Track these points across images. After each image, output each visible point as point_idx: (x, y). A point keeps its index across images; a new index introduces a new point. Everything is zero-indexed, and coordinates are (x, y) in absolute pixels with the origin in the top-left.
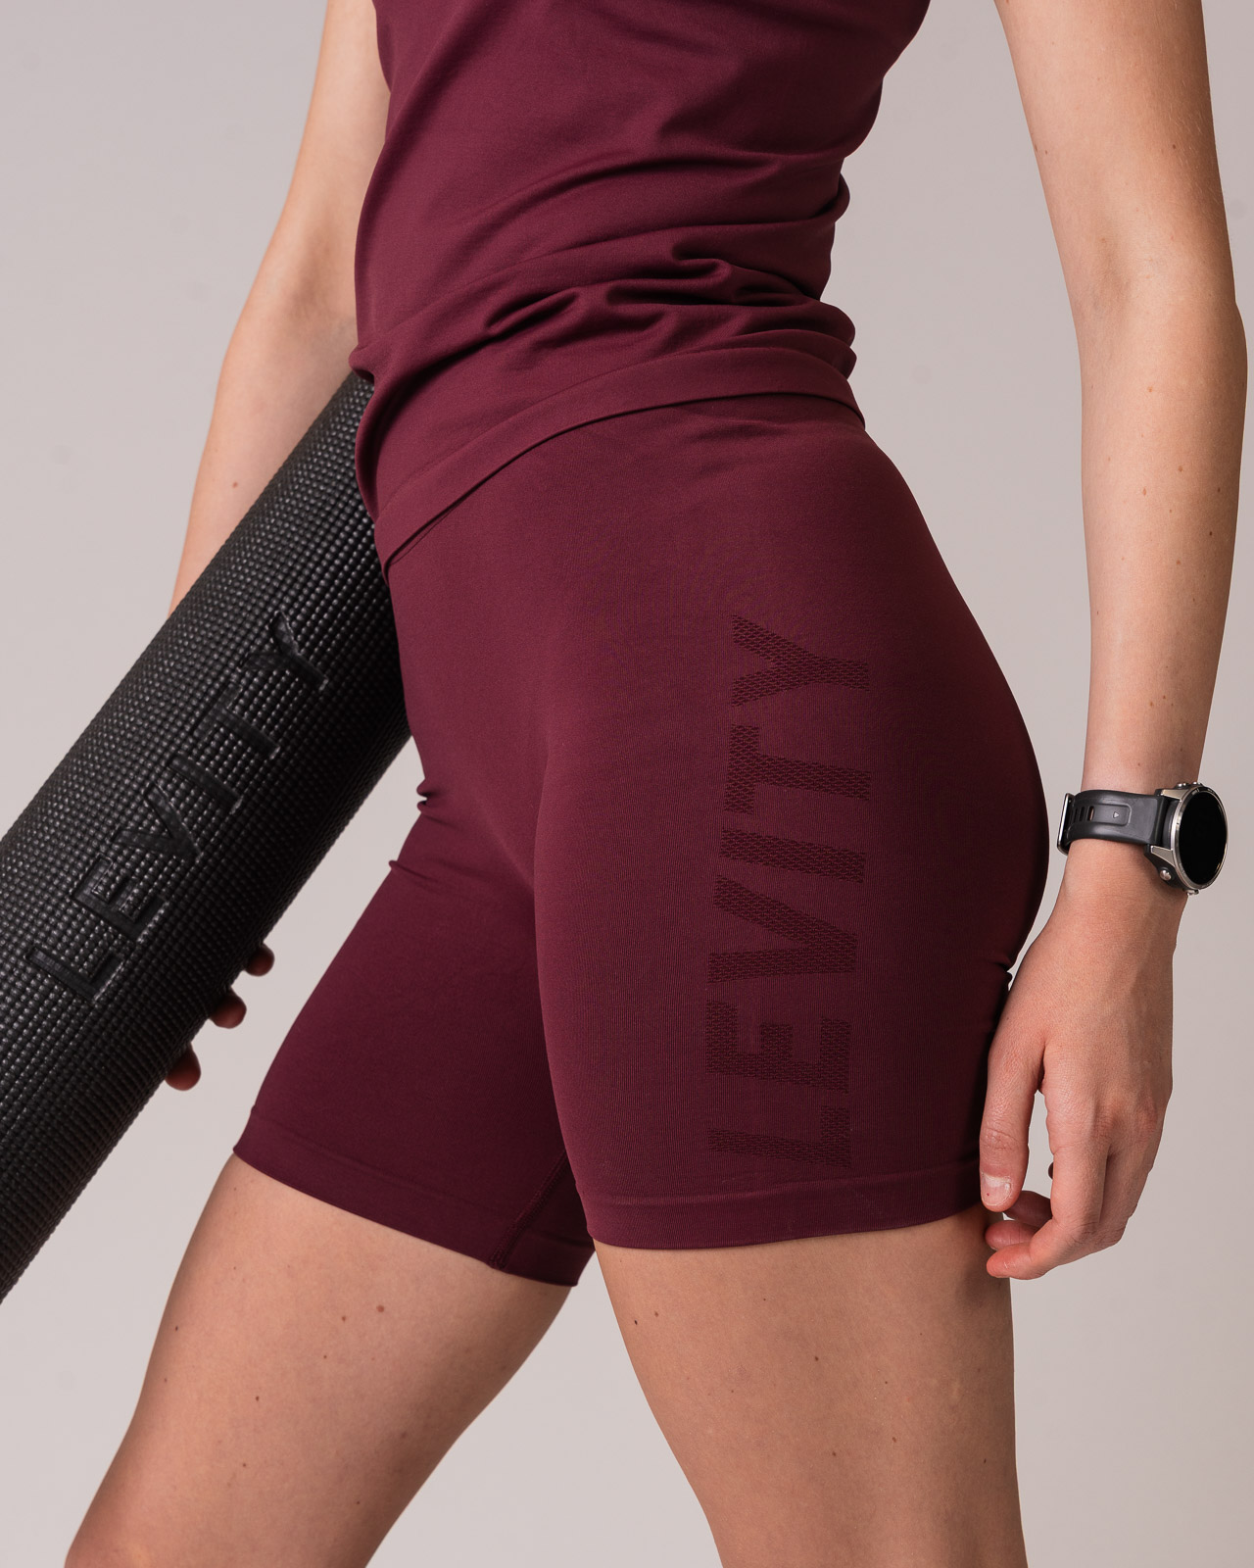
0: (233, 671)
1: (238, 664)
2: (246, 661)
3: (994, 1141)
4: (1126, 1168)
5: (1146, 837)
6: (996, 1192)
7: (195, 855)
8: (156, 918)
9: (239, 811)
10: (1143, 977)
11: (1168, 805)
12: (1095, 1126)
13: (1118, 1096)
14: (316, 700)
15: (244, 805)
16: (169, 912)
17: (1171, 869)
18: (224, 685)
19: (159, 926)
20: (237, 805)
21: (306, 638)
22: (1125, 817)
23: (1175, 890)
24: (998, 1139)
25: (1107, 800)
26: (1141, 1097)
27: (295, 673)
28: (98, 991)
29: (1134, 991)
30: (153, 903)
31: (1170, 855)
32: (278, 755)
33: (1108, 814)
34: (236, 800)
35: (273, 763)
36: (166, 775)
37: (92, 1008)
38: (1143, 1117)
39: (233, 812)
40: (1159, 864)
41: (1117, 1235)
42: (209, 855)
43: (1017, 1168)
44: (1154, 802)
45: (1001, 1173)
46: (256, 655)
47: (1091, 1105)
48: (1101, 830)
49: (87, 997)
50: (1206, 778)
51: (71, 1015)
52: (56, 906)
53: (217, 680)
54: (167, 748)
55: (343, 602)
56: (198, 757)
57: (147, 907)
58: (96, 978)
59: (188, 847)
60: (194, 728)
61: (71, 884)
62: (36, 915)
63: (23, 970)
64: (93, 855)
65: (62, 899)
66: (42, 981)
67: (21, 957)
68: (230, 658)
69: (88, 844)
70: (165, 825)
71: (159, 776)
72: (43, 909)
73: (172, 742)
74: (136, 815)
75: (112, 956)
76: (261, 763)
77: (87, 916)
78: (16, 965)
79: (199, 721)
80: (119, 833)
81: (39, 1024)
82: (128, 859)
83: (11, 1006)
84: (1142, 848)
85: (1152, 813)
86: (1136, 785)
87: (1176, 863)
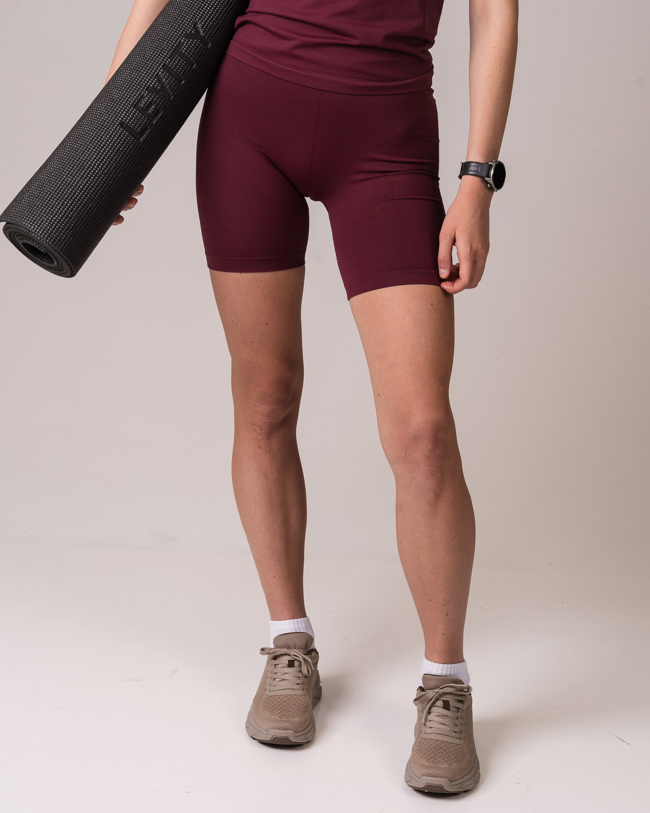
0: (182, 39)
1: (183, 37)
2: (187, 36)
3: (442, 259)
4: (479, 265)
5: (484, 176)
6: (444, 273)
7: (170, 97)
8: (159, 116)
9: (184, 84)
10: (482, 213)
11: (491, 166)
12: (470, 252)
13: (477, 245)
14: (207, 50)
15: (185, 82)
16: (163, 114)
17: (490, 184)
18: (180, 43)
19: (160, 119)
20: (183, 82)
21: (205, 30)
22: (478, 169)
23: (491, 190)
24: (443, 258)
25: (473, 164)
26: (483, 246)
27: (202, 41)
28: (141, 138)
29: (480, 217)
30: (159, 111)
31: (490, 180)
32: (196, 67)
33: (472, 168)
34: (182, 80)
35: (194, 69)
36: (161, 71)
37: (140, 143)
38: (483, 250)
39: (193, 68)
40: (487, 183)
42: (174, 97)
43: (449, 264)
44: (487, 165)
45: (444, 268)
46: (189, 34)
47: (469, 246)
48: (470, 173)
49: (138, 140)
50: (500, 159)
51: (134, 145)
52: (129, 110)
53: (177, 41)
54: (162, 62)
55: (216, 19)
56: (172, 66)
57: (156, 112)
58: (141, 134)
59: (169, 94)
60: (170, 56)
61: (133, 103)
62: (123, 113)
63: (119, 129)
64: (140, 95)
65: (131, 108)
66: (125, 133)
67: (118, 125)
68: (181, 35)
69: (138, 91)
70: (162, 86)
71: (160, 71)
72: (124, 110)
73: (163, 60)
74: (153, 83)
75: (146, 127)
76: (190, 69)
77: (138, 114)
78: (117, 127)
79: (172, 54)
80: (148, 88)
81: (125, 147)
82: (151, 96)
83: (116, 140)
84: (482, 178)
85: (486, 167)
86: (481, 161)
87: (492, 182)
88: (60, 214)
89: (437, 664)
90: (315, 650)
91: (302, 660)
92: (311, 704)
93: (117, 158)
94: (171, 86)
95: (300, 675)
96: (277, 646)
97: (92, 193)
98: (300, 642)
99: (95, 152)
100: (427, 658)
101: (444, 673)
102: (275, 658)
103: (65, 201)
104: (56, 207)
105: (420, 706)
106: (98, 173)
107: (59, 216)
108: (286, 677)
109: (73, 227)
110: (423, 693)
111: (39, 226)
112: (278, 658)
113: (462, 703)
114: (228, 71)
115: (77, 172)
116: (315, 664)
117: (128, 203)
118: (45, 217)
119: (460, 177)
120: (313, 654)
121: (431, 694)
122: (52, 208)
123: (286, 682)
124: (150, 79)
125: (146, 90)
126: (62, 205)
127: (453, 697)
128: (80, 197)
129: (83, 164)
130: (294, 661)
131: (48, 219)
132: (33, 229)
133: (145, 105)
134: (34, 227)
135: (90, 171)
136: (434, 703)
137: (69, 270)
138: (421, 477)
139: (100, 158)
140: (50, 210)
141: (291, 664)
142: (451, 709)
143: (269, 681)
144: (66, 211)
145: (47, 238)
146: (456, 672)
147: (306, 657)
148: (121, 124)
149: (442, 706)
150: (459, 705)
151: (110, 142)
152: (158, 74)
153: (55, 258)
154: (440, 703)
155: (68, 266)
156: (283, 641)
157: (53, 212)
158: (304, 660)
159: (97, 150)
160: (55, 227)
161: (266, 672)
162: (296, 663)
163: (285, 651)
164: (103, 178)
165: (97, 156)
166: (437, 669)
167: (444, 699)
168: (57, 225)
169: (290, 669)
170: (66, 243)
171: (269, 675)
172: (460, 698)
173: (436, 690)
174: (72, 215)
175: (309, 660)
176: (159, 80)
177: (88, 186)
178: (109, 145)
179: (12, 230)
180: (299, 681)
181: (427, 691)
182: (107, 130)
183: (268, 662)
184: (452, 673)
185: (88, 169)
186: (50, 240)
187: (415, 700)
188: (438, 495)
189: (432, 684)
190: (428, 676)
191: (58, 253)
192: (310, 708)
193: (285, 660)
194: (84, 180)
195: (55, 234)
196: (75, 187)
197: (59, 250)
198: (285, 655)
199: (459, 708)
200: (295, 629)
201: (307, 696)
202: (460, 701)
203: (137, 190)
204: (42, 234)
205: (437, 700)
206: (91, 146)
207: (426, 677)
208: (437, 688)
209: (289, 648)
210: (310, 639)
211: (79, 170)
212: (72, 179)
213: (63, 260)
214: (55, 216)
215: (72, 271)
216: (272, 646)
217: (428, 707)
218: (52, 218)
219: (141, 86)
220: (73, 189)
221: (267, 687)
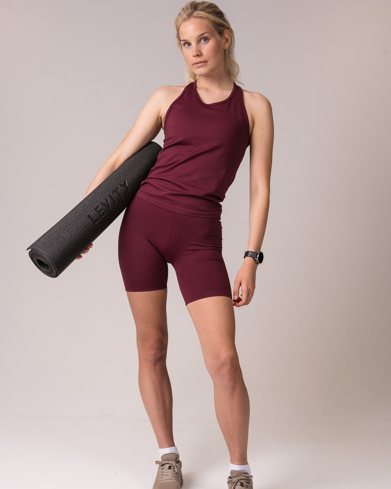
1: (119, 185)
2: (121, 185)
4: (250, 296)
5: (255, 257)
6: (236, 297)
10: (253, 273)
11: (257, 253)
13: (250, 287)
14: (128, 192)
16: (106, 215)
17: (257, 261)
19: (104, 217)
20: (116, 203)
21: (128, 184)
22: (252, 254)
23: (257, 263)
24: (236, 291)
26: (252, 287)
27: (126, 188)
28: (96, 223)
31: (257, 259)
33: (250, 253)
35: (122, 199)
37: (95, 225)
38: (252, 289)
41: (248, 304)
42: (112, 209)
43: (238, 295)
45: (236, 295)
47: (246, 288)
48: (249, 256)
49: (94, 223)
50: (261, 251)
51: (92, 225)
52: (92, 210)
53: (116, 186)
54: (109, 194)
55: (134, 181)
56: (113, 196)
57: (104, 214)
58: (96, 221)
59: (110, 207)
60: (113, 192)
61: (94, 208)
62: (89, 211)
63: (87, 218)
64: (97, 205)
65: (93, 210)
66: (89, 220)
67: (87, 216)
68: (118, 184)
69: (97, 203)
70: (108, 203)
71: (107, 197)
72: (90, 210)
73: (109, 193)
74: (104, 201)
75: (98, 219)
76: (120, 199)
77: (96, 213)
78: (86, 217)
79: (113, 191)
80: (101, 203)
81: (88, 225)
82: (102, 207)
83: (85, 222)
84: (254, 258)
85: (255, 254)
86: (253, 251)
87: (258, 260)
88: (56, 248)
89: (237, 465)
90: (179, 461)
91: (175, 466)
92: (180, 486)
93: (84, 229)
94: (111, 204)
95: (174, 472)
96: (163, 460)
97: (72, 242)
98: (174, 457)
99: (75, 225)
100: (231, 463)
101: (240, 469)
102: (162, 465)
103: (60, 243)
104: (55, 245)
105: (230, 485)
106: (75, 234)
107: (56, 249)
108: (168, 474)
109: (61, 255)
110: (231, 479)
111: (46, 252)
112: (164, 466)
113: (249, 484)
114: (136, 203)
115: (66, 232)
116: (181, 467)
117: (85, 250)
118: (50, 249)
119: (244, 257)
120: (179, 463)
121: (234, 480)
122: (53, 245)
123: (168, 476)
124: (103, 200)
125: (101, 204)
126: (58, 245)
127: (244, 481)
128: (66, 243)
129: (69, 229)
130: (171, 466)
131: (51, 250)
132: (44, 253)
133: (99, 210)
134: (44, 252)
135: (72, 233)
136: (236, 484)
137: (56, 273)
138: (226, 381)
139: (77, 228)
140: (52, 246)
141: (170, 468)
142: (244, 486)
143: (160, 476)
144: (59, 248)
145: (49, 258)
146: (245, 469)
147: (177, 464)
148: (88, 216)
149: (240, 485)
150: (247, 484)
151: (82, 222)
152: (107, 198)
153: (51, 267)
154: (239, 484)
155: (56, 271)
156: (165, 457)
157: (53, 247)
158: (176, 465)
159: (76, 224)
160: (53, 253)
161: (158, 472)
162: (172, 467)
163: (167, 462)
164: (77, 236)
165: (76, 227)
166: (237, 468)
167: (241, 482)
168: (54, 253)
169: (170, 470)
170: (57, 261)
171: (160, 473)
172: (248, 481)
173: (237, 478)
174: (61, 250)
175: (178, 465)
176: (107, 201)
177: (70, 239)
178: (82, 223)
179: (33, 252)
180: (174, 476)
181: (233, 479)
182: (81, 217)
183: (159, 468)
184: (243, 469)
185: (71, 232)
186: (50, 259)
187: (228, 483)
188: (233, 389)
189: (235, 475)
190: (233, 471)
191: (53, 265)
192: (180, 488)
193: (167, 466)
194: (69, 236)
195: (53, 256)
196: (65, 238)
197: (53, 264)
198: (167, 464)
199: (247, 486)
200: (171, 452)
201: (178, 482)
202: (248, 483)
203: (90, 245)
204: (47, 255)
205: (238, 482)
206: (74, 223)
207: (232, 472)
208: (237, 477)
209: (168, 460)
210: (177, 456)
211: (67, 232)
212: (64, 235)
213: (54, 269)
214: (54, 249)
215: (57, 274)
216: (161, 460)
217: (234, 486)
218: (53, 250)
219: (99, 202)
220: (64, 239)
221: (160, 479)
